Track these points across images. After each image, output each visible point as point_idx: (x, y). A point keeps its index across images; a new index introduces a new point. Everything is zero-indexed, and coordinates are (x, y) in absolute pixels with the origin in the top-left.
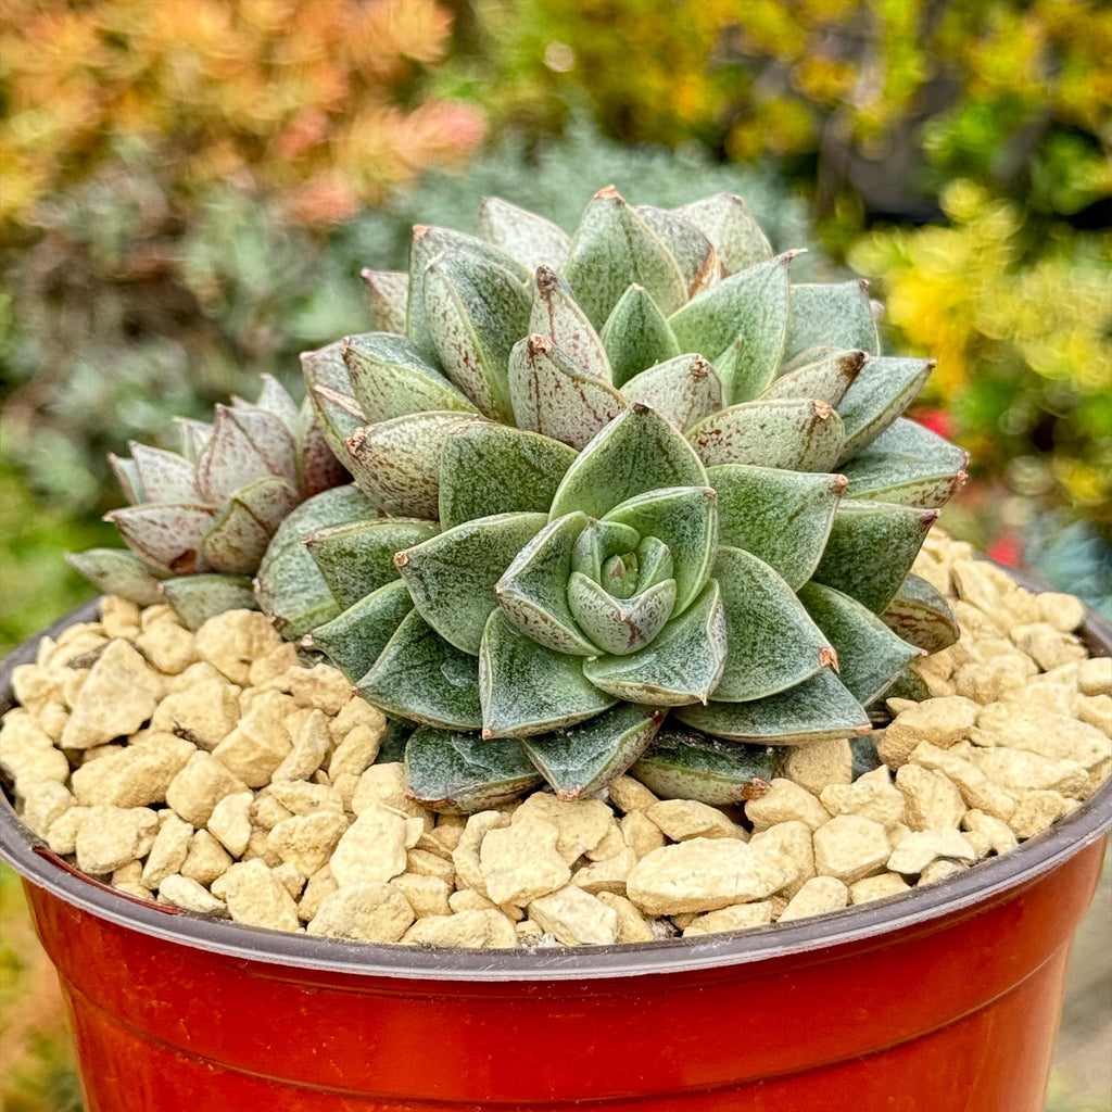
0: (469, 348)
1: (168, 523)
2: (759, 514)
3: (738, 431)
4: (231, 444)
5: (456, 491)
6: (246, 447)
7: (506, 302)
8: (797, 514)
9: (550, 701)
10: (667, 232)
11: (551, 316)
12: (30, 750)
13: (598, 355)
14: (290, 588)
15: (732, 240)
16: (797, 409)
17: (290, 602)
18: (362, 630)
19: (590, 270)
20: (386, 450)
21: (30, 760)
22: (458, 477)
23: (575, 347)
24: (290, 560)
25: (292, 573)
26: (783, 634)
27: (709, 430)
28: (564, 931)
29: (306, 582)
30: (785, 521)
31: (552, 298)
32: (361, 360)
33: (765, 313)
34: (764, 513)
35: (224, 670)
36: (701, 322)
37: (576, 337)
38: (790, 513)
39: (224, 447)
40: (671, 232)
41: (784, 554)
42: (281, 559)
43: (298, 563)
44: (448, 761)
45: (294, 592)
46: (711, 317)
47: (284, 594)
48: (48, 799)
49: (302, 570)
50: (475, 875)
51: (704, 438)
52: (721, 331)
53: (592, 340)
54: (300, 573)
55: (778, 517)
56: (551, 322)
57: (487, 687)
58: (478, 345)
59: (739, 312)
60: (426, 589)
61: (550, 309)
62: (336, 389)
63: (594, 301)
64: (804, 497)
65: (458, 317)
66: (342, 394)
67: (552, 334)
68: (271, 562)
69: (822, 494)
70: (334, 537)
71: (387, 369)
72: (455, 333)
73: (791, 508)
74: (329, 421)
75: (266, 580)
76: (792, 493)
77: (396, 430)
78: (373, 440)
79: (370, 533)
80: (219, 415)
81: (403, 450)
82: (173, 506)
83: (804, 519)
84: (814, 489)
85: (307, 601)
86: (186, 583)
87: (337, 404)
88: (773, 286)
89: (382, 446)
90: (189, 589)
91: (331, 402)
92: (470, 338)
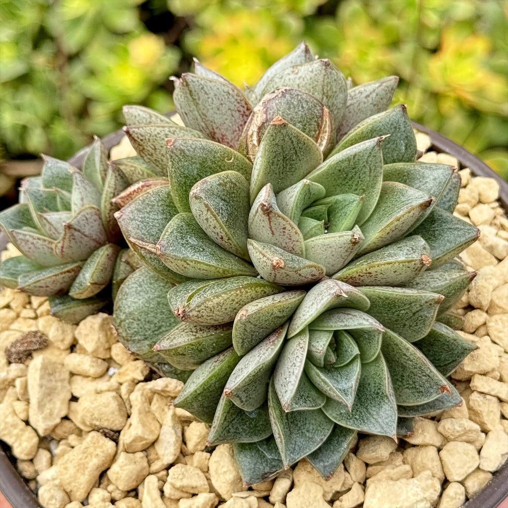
0: (223, 234)
1: (48, 284)
2: (396, 311)
3: (381, 273)
4: (74, 239)
6: (81, 238)
7: (233, 193)
8: (417, 311)
9: (311, 436)
10: (300, 108)
11: (270, 222)
12: (16, 431)
13: (296, 233)
14: (136, 338)
15: (329, 88)
16: (413, 263)
17: (138, 345)
18: (200, 398)
19: (273, 162)
20: (199, 317)
21: (18, 437)
22: (244, 335)
23: (284, 232)
24: (133, 323)
25: (136, 330)
27: (365, 272)
29: (145, 335)
30: (411, 315)
31: (270, 215)
33: (370, 169)
34: (400, 311)
36: (334, 173)
37: (285, 228)
38: (414, 311)
39: (70, 241)
40: (303, 107)
42: (127, 321)
43: (138, 324)
44: (260, 461)
45: (139, 340)
46: (340, 171)
47: (134, 341)
48: (54, 501)
49: (141, 328)
51: (362, 274)
52: (345, 175)
53: (292, 228)
54: (140, 330)
55: (407, 313)
56: (270, 224)
57: (281, 442)
58: (228, 233)
59: (355, 168)
60: (240, 399)
61: (269, 219)
62: (142, 240)
63: (276, 173)
64: (421, 306)
65: (215, 221)
66: (147, 242)
67: (271, 228)
68: (121, 321)
69: (431, 304)
70: (171, 348)
71: (185, 261)
72: (214, 228)
73: (414, 309)
74: (143, 257)
75: (120, 331)
76: (415, 303)
77: (203, 307)
78: (191, 314)
79: (192, 345)
80: (65, 229)
81: (207, 316)
82: (50, 277)
83: (421, 314)
84: (426, 302)
85: (148, 345)
86: (64, 309)
87: (145, 249)
88: (374, 156)
89: (196, 316)
90: (66, 311)
91: (142, 248)
92: (223, 230)
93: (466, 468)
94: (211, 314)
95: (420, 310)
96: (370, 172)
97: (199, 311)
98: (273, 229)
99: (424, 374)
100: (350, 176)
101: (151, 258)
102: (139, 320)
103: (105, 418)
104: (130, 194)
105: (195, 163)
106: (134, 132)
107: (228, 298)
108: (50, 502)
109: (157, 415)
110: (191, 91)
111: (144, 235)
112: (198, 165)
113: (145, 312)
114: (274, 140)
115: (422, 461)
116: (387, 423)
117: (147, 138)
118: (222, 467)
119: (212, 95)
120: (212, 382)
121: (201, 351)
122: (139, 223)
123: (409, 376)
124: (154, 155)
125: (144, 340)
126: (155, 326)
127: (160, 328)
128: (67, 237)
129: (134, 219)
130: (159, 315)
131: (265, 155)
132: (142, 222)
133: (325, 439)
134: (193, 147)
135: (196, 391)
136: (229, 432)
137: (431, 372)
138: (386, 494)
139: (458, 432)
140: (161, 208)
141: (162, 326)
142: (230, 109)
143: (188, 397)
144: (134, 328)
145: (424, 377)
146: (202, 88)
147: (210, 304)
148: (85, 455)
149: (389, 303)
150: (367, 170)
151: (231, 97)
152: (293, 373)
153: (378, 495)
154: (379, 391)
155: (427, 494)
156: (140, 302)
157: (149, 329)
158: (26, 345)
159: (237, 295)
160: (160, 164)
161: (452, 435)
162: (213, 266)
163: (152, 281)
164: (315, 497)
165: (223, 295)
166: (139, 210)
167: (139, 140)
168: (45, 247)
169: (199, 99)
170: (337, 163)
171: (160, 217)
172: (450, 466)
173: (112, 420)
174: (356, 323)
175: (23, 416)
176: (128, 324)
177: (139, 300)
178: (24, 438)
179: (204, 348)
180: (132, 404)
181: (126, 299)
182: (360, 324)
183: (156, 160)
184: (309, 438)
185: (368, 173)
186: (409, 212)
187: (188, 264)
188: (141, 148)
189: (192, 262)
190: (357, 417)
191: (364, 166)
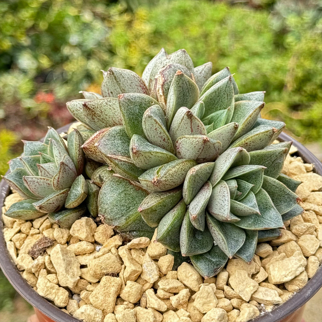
0: (165, 137)
1: (54, 202)
3: (253, 142)
4: (65, 171)
5: (193, 188)
6: (68, 170)
8: (275, 160)
9: (237, 239)
11: (191, 123)
12: (54, 291)
14: (117, 216)
16: (269, 132)
18: (170, 234)
19: (179, 97)
21: (56, 294)
23: (198, 129)
24: (113, 208)
26: (284, 196)
27: (244, 143)
28: (268, 302)
29: (122, 214)
30: (271, 163)
31: (192, 118)
35: (89, 240)
36: (208, 101)
37: (198, 126)
38: (273, 161)
39: (63, 173)
41: (271, 171)
42: (110, 208)
43: (117, 208)
45: (119, 218)
47: (116, 219)
48: (98, 315)
49: (119, 210)
50: (235, 294)
52: (213, 102)
53: (202, 125)
54: (119, 212)
55: (269, 163)
56: (191, 124)
59: (218, 96)
61: (191, 121)
62: (115, 154)
64: (276, 156)
65: (161, 129)
66: (117, 155)
67: (191, 127)
68: (106, 209)
69: (281, 154)
70: (149, 207)
71: (150, 153)
72: (160, 134)
73: (273, 159)
74: (116, 165)
75: (106, 215)
76: (273, 156)
77: (167, 174)
78: (162, 180)
79: (160, 203)
80: (61, 164)
81: (170, 180)
82: (55, 196)
83: (277, 161)
84: (279, 153)
85: (124, 219)
86: (63, 217)
87: (117, 159)
88: (229, 87)
89: (165, 181)
90: (64, 218)
91: (115, 159)
92: (165, 134)
93: (315, 247)
94: (172, 178)
96: (228, 96)
97: (166, 177)
98: (193, 128)
99: (286, 194)
100: (216, 101)
101: (121, 164)
102: (117, 206)
103: (110, 267)
104: (93, 140)
105: (136, 105)
106: (88, 104)
107: (179, 168)
108: (95, 316)
109: (137, 260)
110: (115, 77)
111: (115, 152)
112: (138, 106)
113: (119, 200)
114: (178, 84)
115: (291, 249)
116: (277, 221)
117: (96, 106)
118: (189, 273)
119: (126, 78)
120: (175, 222)
121: (165, 206)
122: (110, 146)
123: (277, 198)
124: (101, 115)
125: (122, 217)
126: (127, 208)
127: (129, 208)
128: (61, 170)
129: (107, 144)
130: (127, 201)
131: (175, 93)
132: (112, 145)
133: (244, 240)
134: (134, 97)
135: (168, 229)
136: (192, 248)
137: (289, 191)
138: (281, 267)
139: (304, 229)
140: (119, 137)
141: (130, 206)
142: (136, 85)
143: (164, 233)
144: (115, 211)
145: (286, 196)
146: (121, 74)
147: (171, 172)
148: (106, 288)
149: (259, 159)
150: (226, 96)
151: (136, 78)
152: (225, 200)
153: (276, 269)
154: (267, 206)
155: (302, 263)
156: (115, 195)
157: (124, 210)
158: (42, 245)
159: (183, 165)
160: (105, 121)
161: (301, 232)
162: (165, 154)
163: (118, 183)
164: (245, 276)
165: (176, 166)
166: (108, 140)
167: (92, 108)
168: (44, 183)
169: (120, 81)
170: (210, 95)
171: (120, 142)
172: (307, 248)
173: (114, 267)
174: (249, 169)
175: (56, 281)
176: (111, 210)
177: (114, 194)
178: (59, 294)
179: (167, 204)
180: (121, 256)
181: (105, 197)
182: (251, 169)
183: (102, 119)
184: (237, 240)
186: (255, 111)
187: (152, 155)
188: (93, 113)
189: (154, 153)
190: (259, 223)
191: (224, 94)
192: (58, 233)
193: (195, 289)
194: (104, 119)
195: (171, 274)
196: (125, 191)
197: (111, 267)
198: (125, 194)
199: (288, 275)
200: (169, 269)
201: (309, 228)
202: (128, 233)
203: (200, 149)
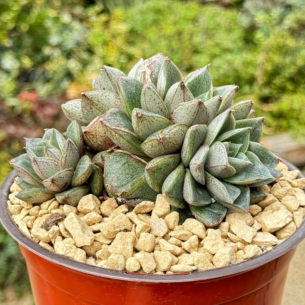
1: (64, 177)
4: (72, 150)
5: (193, 144)
11: (184, 94)
14: (123, 183)
16: (248, 104)
20: (170, 139)
24: (119, 176)
28: (267, 244)
29: (127, 181)
32: (145, 117)
33: (207, 81)
43: (122, 176)
45: (125, 184)
46: (193, 85)
47: (122, 186)
49: (124, 178)
50: (238, 238)
59: (199, 83)
61: (184, 92)
62: (119, 127)
64: (256, 124)
66: (121, 127)
67: (184, 98)
68: (113, 178)
69: (260, 123)
70: (155, 165)
71: (153, 117)
72: (158, 104)
74: (121, 136)
75: (113, 184)
77: (170, 132)
78: (166, 137)
79: (165, 162)
80: (69, 142)
81: (173, 138)
83: (257, 130)
84: (258, 122)
85: (130, 185)
86: (72, 192)
88: (207, 75)
91: (119, 130)
92: (163, 104)
94: (174, 136)
95: (256, 127)
96: (207, 83)
97: (169, 135)
99: (268, 155)
100: (197, 88)
101: (125, 135)
102: (123, 174)
104: (93, 124)
105: (133, 86)
106: (87, 94)
108: (118, 260)
110: (107, 73)
111: (119, 125)
112: (135, 87)
113: (124, 170)
114: (167, 68)
117: (94, 96)
118: (195, 223)
120: (179, 177)
121: (168, 165)
122: (113, 120)
124: (99, 105)
125: (127, 183)
126: (131, 176)
127: (133, 176)
128: (69, 148)
130: (131, 170)
131: (165, 75)
132: (115, 120)
134: (130, 79)
135: (174, 183)
136: (197, 198)
139: (284, 191)
140: (120, 115)
141: (134, 175)
143: (171, 187)
144: (121, 179)
145: (268, 158)
147: (173, 131)
148: (123, 240)
150: (205, 82)
153: (269, 219)
156: (120, 166)
157: (129, 177)
158: (54, 218)
161: (282, 195)
163: (121, 157)
164: (244, 224)
166: (111, 116)
167: (90, 98)
168: (52, 163)
169: (112, 77)
170: (192, 81)
171: (121, 118)
173: (126, 224)
175: (73, 242)
176: (117, 178)
178: (78, 253)
179: (170, 163)
181: (111, 168)
185: (205, 84)
188: (92, 102)
189: (156, 117)
191: (203, 81)
192: (67, 208)
193: (202, 235)
194: (101, 108)
195: (177, 227)
196: (127, 162)
197: (124, 225)
198: (129, 165)
199: (280, 222)
200: (175, 224)
201: (288, 190)
202: (133, 200)
203: (195, 112)
